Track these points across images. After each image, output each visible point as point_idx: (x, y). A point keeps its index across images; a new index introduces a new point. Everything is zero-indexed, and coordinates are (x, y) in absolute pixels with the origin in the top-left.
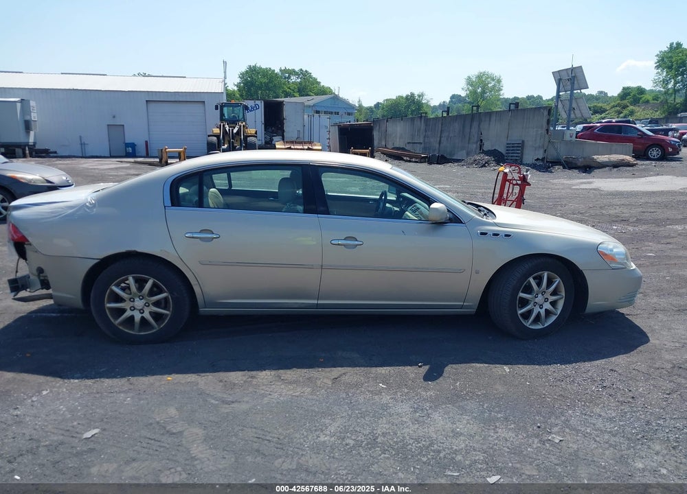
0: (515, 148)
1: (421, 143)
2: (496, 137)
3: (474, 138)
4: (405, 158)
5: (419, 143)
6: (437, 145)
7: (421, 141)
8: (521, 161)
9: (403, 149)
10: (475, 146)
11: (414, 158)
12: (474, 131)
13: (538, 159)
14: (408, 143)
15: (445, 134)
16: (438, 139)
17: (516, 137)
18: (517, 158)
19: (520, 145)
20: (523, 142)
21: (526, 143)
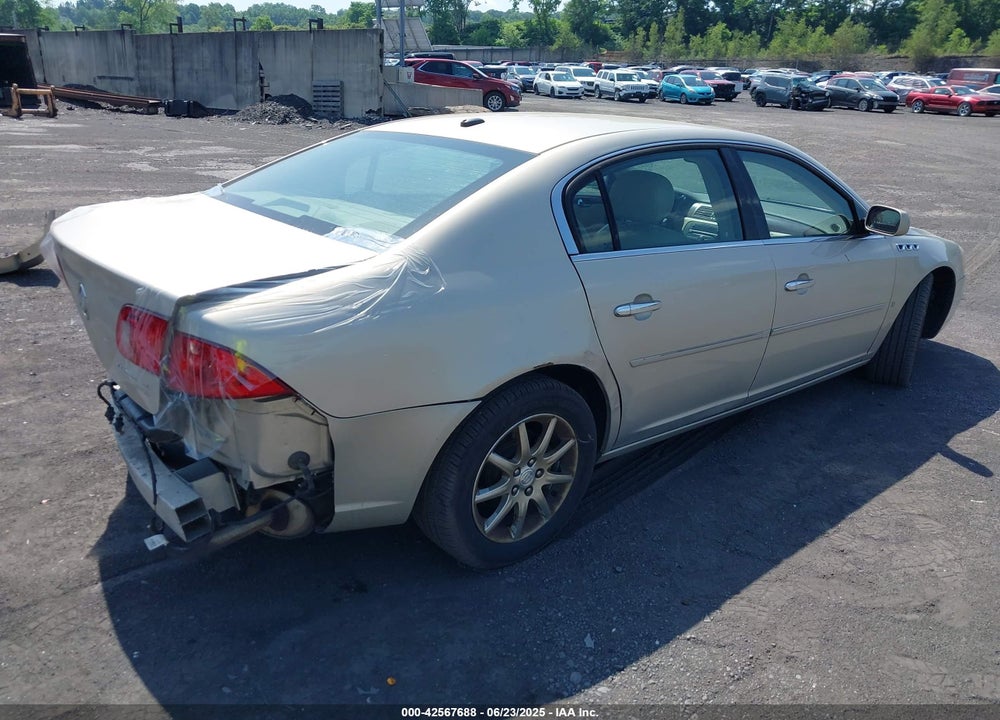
0: (330, 94)
1: (131, 79)
2: (289, 72)
3: (249, 74)
4: (103, 105)
5: (126, 78)
6: (169, 85)
7: (131, 74)
8: (343, 114)
9: (89, 88)
10: (250, 88)
11: (126, 103)
12: (245, 62)
13: (370, 112)
14: (100, 78)
15: (182, 66)
16: (170, 73)
17: (327, 74)
18: (335, 109)
19: (338, 89)
20: (342, 83)
21: (346, 85)
